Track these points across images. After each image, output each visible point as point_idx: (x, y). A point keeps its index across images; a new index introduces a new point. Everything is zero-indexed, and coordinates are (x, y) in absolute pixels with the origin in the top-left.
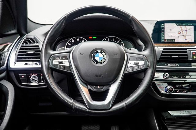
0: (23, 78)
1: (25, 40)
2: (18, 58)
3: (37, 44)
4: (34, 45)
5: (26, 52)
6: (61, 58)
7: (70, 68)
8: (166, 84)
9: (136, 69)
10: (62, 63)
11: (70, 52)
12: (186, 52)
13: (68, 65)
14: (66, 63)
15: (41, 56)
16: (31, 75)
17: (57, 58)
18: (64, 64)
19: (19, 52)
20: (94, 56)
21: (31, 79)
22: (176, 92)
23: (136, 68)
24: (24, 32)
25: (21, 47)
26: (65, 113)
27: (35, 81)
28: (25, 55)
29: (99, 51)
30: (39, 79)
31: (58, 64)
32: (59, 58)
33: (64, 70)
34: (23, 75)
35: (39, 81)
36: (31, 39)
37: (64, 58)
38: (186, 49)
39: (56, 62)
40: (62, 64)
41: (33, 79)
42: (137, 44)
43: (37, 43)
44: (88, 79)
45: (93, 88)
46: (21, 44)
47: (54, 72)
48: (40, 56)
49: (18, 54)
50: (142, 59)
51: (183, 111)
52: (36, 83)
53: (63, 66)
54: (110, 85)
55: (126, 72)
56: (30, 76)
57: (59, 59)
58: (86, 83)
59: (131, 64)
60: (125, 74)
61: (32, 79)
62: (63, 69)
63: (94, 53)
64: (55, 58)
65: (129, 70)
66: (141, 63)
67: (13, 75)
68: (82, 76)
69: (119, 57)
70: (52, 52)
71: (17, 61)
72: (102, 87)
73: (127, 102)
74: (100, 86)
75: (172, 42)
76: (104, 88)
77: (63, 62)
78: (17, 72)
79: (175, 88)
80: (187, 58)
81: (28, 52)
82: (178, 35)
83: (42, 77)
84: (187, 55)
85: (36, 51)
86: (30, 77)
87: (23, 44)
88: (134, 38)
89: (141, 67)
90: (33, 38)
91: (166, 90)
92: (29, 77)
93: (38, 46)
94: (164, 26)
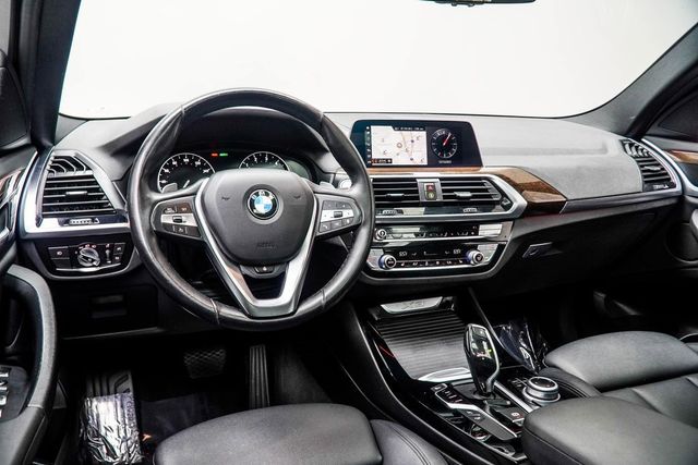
0: (59, 256)
1: (54, 162)
2: (45, 209)
3: (88, 173)
4: (71, 174)
5: (63, 192)
6: (178, 208)
7: (198, 230)
8: (381, 252)
9: (338, 226)
11: (195, 194)
12: (416, 185)
13: (195, 225)
14: (189, 221)
16: (80, 248)
17: (169, 210)
18: (185, 222)
19: (46, 193)
20: (252, 202)
21: (80, 257)
22: (399, 266)
23: (337, 224)
24: (46, 142)
25: (48, 179)
26: (155, 330)
27: (93, 260)
28: (61, 200)
29: (260, 192)
30: (100, 257)
31: (172, 222)
32: (173, 209)
33: (187, 235)
34: (58, 250)
35: (102, 262)
36: (69, 158)
37: (184, 210)
38: (414, 179)
39: (167, 219)
40: (182, 222)
41: (87, 258)
42: (316, 169)
43: (88, 168)
44: (242, 253)
45: (252, 272)
46: (46, 172)
49: (44, 199)
50: (348, 206)
51: (408, 303)
52: (94, 266)
53: (183, 227)
54: (288, 263)
55: (318, 234)
56: (79, 251)
57: (173, 212)
58: (236, 261)
59: (327, 215)
60: (316, 237)
61: (84, 257)
62: (184, 233)
63: (253, 196)
64: (162, 210)
65: (324, 230)
66: (348, 214)
67: (32, 250)
68: (230, 248)
69: (305, 203)
70: (155, 197)
71: (44, 216)
72: (271, 269)
73: (326, 294)
74: (266, 266)
75: (387, 164)
76: (276, 270)
77: (184, 219)
78: (44, 242)
79: (398, 258)
80: (418, 198)
81: (71, 193)
82: (398, 150)
83: (107, 252)
84: (417, 192)
85: (89, 190)
86: (79, 254)
87: (50, 171)
88: (312, 156)
89: (348, 221)
90: (72, 155)
91: (380, 264)
92: (76, 252)
93: (92, 177)
94: (370, 130)
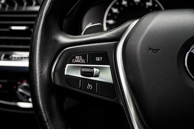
6: (90, 57)
10: (91, 74)
11: (117, 39)
15: (32, 39)
16: (19, 83)
17: (78, 59)
18: (97, 76)
32: (84, 57)
33: (97, 94)
37: (98, 59)
39: (73, 70)
40: (92, 76)
47: (67, 98)
48: (30, 38)
53: (93, 83)
56: (17, 86)
57: (84, 61)
61: (21, 93)
62: (93, 91)
64: (69, 58)
77: (96, 71)
81: (14, 28)
86: (17, 89)
92: (15, 87)
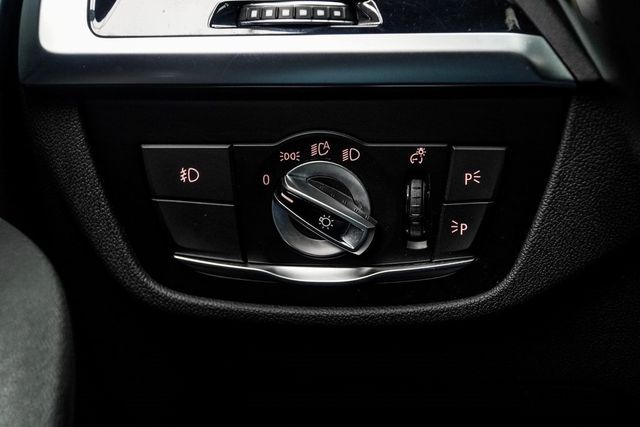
0: (186, 190)
16: (286, 156)
27: (339, 228)
34: (188, 159)
35: (385, 243)
56: (280, 169)
61: (300, 205)
83: (415, 190)
86: (277, 185)
